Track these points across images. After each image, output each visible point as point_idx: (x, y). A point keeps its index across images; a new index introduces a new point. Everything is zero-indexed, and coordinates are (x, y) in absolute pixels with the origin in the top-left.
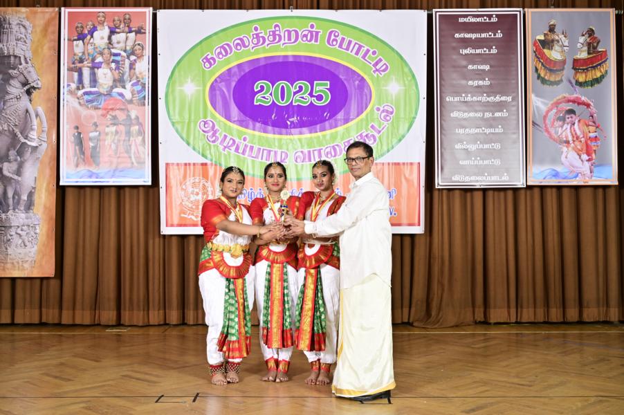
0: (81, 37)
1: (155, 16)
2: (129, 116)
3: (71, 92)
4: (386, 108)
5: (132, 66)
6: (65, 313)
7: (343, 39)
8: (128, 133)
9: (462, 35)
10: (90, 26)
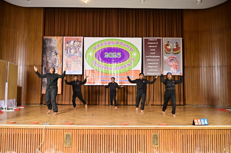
0: (68, 43)
1: (83, 39)
2: (78, 60)
3: (65, 55)
4: (133, 58)
5: (78, 49)
6: (63, 102)
7: (124, 44)
8: (77, 63)
9: (149, 43)
10: (70, 40)
